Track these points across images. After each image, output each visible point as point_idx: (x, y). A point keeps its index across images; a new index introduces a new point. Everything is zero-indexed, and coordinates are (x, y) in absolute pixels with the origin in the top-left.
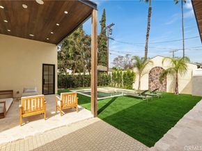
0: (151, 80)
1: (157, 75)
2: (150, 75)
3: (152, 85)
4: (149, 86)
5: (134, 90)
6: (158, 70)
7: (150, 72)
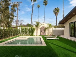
0: (41, 31)
1: (43, 29)
2: (41, 30)
3: (42, 33)
4: (40, 34)
5: (34, 36)
6: (43, 28)
7: (41, 28)
